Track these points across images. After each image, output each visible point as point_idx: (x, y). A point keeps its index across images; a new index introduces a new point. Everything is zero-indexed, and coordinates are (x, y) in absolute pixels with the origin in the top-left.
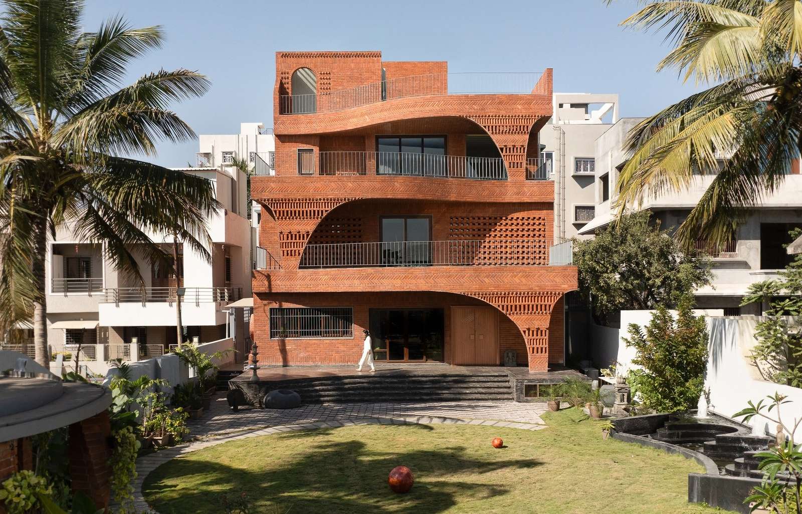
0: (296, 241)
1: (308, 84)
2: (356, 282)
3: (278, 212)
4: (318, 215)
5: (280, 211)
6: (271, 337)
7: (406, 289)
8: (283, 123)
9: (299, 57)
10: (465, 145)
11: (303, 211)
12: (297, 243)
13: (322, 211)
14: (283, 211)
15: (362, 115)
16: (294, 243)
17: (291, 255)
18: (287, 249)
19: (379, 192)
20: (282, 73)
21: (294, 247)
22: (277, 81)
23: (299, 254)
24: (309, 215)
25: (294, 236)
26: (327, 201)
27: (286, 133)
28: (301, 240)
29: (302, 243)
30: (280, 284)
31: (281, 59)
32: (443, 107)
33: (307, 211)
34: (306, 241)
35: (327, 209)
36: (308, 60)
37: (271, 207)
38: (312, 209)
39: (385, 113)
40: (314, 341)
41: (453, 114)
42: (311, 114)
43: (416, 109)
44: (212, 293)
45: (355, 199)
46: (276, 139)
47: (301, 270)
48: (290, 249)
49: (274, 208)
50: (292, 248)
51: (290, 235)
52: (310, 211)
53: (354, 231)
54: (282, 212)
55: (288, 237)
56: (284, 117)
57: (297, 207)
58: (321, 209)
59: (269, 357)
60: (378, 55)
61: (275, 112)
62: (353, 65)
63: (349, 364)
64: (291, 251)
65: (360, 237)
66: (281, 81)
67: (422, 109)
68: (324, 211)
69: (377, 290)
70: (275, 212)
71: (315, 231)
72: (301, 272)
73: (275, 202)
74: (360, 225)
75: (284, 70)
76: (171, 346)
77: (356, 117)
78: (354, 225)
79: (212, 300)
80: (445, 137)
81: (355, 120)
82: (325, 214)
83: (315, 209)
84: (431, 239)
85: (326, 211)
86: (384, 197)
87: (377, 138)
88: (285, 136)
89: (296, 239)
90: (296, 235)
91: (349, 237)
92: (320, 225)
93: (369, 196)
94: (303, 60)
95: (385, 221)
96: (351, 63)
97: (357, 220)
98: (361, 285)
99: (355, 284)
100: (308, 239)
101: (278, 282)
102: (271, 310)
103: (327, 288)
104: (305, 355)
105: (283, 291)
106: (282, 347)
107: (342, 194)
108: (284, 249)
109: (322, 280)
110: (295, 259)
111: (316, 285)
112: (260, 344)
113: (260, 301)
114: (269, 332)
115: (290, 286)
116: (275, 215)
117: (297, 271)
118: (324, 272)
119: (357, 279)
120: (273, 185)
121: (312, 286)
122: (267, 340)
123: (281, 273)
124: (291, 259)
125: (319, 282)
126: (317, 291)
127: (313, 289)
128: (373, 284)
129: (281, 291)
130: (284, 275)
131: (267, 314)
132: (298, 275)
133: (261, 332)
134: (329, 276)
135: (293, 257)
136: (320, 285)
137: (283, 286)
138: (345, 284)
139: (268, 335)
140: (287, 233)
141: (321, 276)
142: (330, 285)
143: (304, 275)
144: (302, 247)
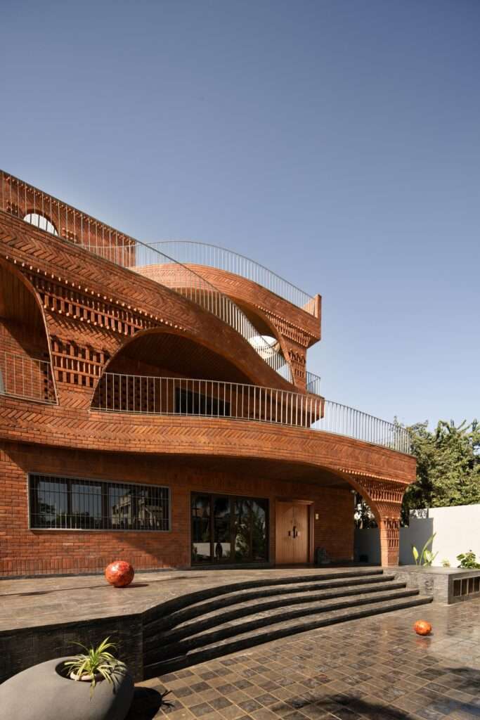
0: (84, 361)
3: (46, 297)
4: (123, 330)
5: (51, 299)
6: (33, 526)
11: (96, 314)
12: (87, 364)
13: (129, 327)
14: (58, 302)
16: (81, 363)
17: (76, 383)
18: (68, 370)
21: (82, 370)
23: (92, 383)
24: (107, 323)
25: (80, 350)
26: (138, 315)
28: (95, 362)
29: (97, 367)
30: (53, 431)
33: (103, 317)
34: (104, 365)
35: (137, 326)
37: (34, 283)
38: (112, 317)
41: (248, 300)
45: (178, 328)
47: (96, 410)
48: (73, 371)
49: (40, 287)
50: (79, 372)
51: (72, 348)
52: (110, 319)
54: (55, 301)
55: (68, 350)
57: (86, 305)
58: (128, 323)
64: (76, 375)
68: (133, 329)
70: (41, 295)
71: (118, 355)
72: (96, 415)
82: (134, 334)
83: (117, 319)
89: (84, 357)
90: (84, 350)
93: (195, 332)
98: (211, 444)
99: (200, 442)
100: (107, 364)
101: (49, 425)
102: (31, 477)
103: (148, 446)
104: (99, 556)
105: (60, 443)
106: (55, 544)
107: (159, 313)
108: (61, 369)
109: (138, 432)
110: (83, 391)
111: (125, 439)
112: (8, 537)
113: (8, 458)
114: (28, 516)
115: (74, 438)
116: (40, 302)
117: (88, 413)
118: (142, 420)
119: (204, 434)
120: (37, 244)
121: (118, 441)
122: (24, 530)
123: (54, 411)
124: (75, 389)
125: (132, 435)
126: (128, 450)
127: (119, 445)
128: (230, 444)
129: (56, 443)
130: (63, 416)
131: (24, 483)
132: (90, 419)
133: (10, 515)
134: (151, 427)
135: (78, 386)
136: (135, 440)
137: (60, 435)
138: (182, 442)
139: (26, 522)
140: (66, 342)
141: (136, 426)
142: (154, 441)
143: (103, 421)
144: (97, 374)
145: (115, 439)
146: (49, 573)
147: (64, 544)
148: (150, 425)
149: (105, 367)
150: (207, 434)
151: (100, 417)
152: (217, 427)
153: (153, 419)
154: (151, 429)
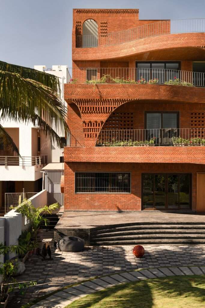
0: (94, 127)
1: (91, 31)
2: (138, 156)
3: (82, 108)
4: (109, 110)
5: (83, 107)
6: (76, 192)
7: (174, 161)
8: (78, 53)
9: (87, 12)
10: (192, 68)
11: (99, 108)
12: (95, 129)
13: (112, 108)
14: (86, 108)
15: (130, 47)
16: (93, 129)
17: (91, 137)
18: (88, 133)
19: (150, 95)
20: (77, 22)
21: (93, 132)
22: (73, 27)
23: (96, 136)
24: (103, 110)
25: (92, 124)
26: (116, 101)
27: (80, 59)
28: (98, 127)
29: (98, 129)
30: (83, 157)
31: (76, 14)
32: (187, 41)
33: (101, 107)
34: (101, 127)
35: (115, 106)
36: (93, 14)
37: (78, 104)
38: (105, 106)
39: (147, 45)
40: (104, 195)
41: (193, 45)
42: (96, 48)
43: (169, 42)
44: (31, 160)
45: (134, 99)
46: (73, 64)
47: (97, 147)
48: (90, 133)
49: (80, 105)
50: (92, 132)
51: (90, 124)
52: (104, 107)
53: (128, 121)
54: (84, 108)
55: (88, 125)
56: (79, 49)
57: (95, 105)
58: (111, 106)
59: (74, 205)
60: (136, 12)
61: (73, 46)
62: (121, 18)
63: (128, 210)
64: (91, 134)
65: (132, 125)
66: (76, 27)
67: (172, 42)
68: (113, 108)
69: (152, 161)
70: (80, 107)
71: (107, 121)
72: (97, 148)
73: (80, 101)
74: (132, 118)
75: (78, 20)
76: (6, 194)
77: (126, 48)
78: (128, 118)
79: (31, 165)
80: (179, 63)
81: (125, 51)
82: (113, 110)
83: (107, 106)
84: (178, 127)
85: (114, 108)
86: (153, 98)
87: (137, 63)
88: (79, 61)
89: (94, 126)
90: (94, 124)
91: (125, 125)
92: (110, 117)
93: (143, 98)
94: (90, 14)
95: (148, 115)
96: (120, 17)
97: (130, 114)
98: (141, 158)
99: (136, 157)
100: (102, 126)
101: (82, 155)
102: (76, 173)
103: (116, 160)
104: (99, 204)
105: (85, 161)
106: (83, 199)
107: (125, 96)
108: (86, 133)
109: (112, 154)
110: (93, 139)
111: (107, 157)
112: (68, 196)
113: (69, 168)
114: (74, 188)
115: (89, 158)
116: (80, 110)
117: (94, 148)
118: (113, 149)
119: (138, 154)
120: (79, 90)
121: (105, 158)
122: (73, 194)
123: (83, 149)
124: (91, 140)
125: (110, 155)
126: (108, 162)
127: (105, 160)
128: (150, 157)
129: (84, 161)
130: (86, 150)
131: (73, 176)
132: (95, 150)
133: (69, 188)
134: (117, 152)
135: (92, 138)
136: (111, 157)
137: (85, 158)
138: (129, 157)
139: (74, 190)
140: (88, 122)
141: (112, 152)
142: (118, 157)
143: (100, 150)
144: (98, 131)
145: (104, 157)
146: (81, 210)
147: (86, 199)
148: (116, 151)
149: (101, 128)
150: (139, 154)
151: (98, 149)
152: (144, 150)
153: (118, 148)
154: (117, 153)
